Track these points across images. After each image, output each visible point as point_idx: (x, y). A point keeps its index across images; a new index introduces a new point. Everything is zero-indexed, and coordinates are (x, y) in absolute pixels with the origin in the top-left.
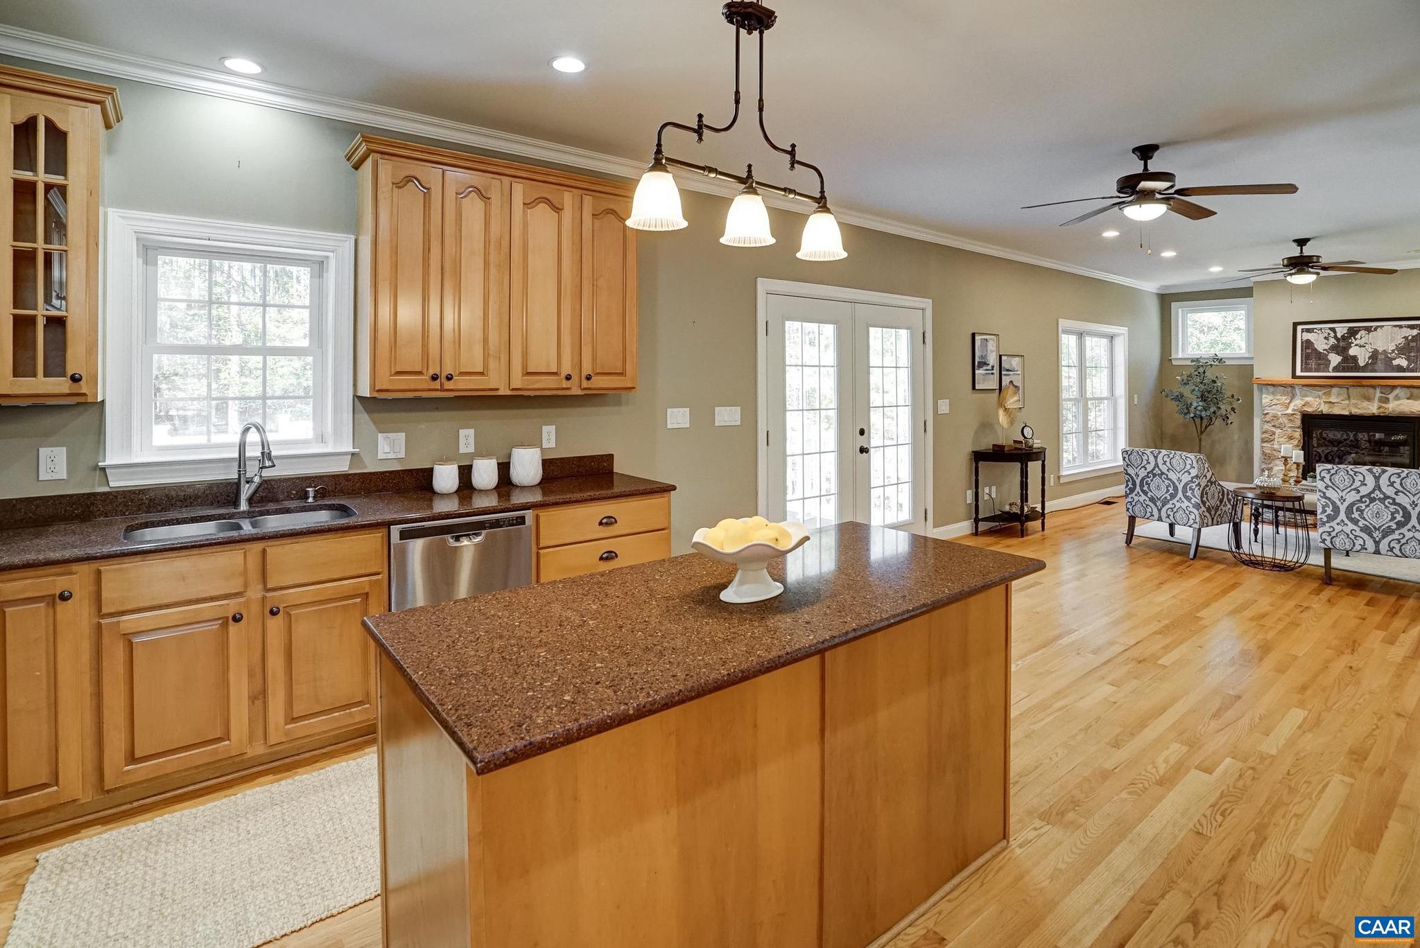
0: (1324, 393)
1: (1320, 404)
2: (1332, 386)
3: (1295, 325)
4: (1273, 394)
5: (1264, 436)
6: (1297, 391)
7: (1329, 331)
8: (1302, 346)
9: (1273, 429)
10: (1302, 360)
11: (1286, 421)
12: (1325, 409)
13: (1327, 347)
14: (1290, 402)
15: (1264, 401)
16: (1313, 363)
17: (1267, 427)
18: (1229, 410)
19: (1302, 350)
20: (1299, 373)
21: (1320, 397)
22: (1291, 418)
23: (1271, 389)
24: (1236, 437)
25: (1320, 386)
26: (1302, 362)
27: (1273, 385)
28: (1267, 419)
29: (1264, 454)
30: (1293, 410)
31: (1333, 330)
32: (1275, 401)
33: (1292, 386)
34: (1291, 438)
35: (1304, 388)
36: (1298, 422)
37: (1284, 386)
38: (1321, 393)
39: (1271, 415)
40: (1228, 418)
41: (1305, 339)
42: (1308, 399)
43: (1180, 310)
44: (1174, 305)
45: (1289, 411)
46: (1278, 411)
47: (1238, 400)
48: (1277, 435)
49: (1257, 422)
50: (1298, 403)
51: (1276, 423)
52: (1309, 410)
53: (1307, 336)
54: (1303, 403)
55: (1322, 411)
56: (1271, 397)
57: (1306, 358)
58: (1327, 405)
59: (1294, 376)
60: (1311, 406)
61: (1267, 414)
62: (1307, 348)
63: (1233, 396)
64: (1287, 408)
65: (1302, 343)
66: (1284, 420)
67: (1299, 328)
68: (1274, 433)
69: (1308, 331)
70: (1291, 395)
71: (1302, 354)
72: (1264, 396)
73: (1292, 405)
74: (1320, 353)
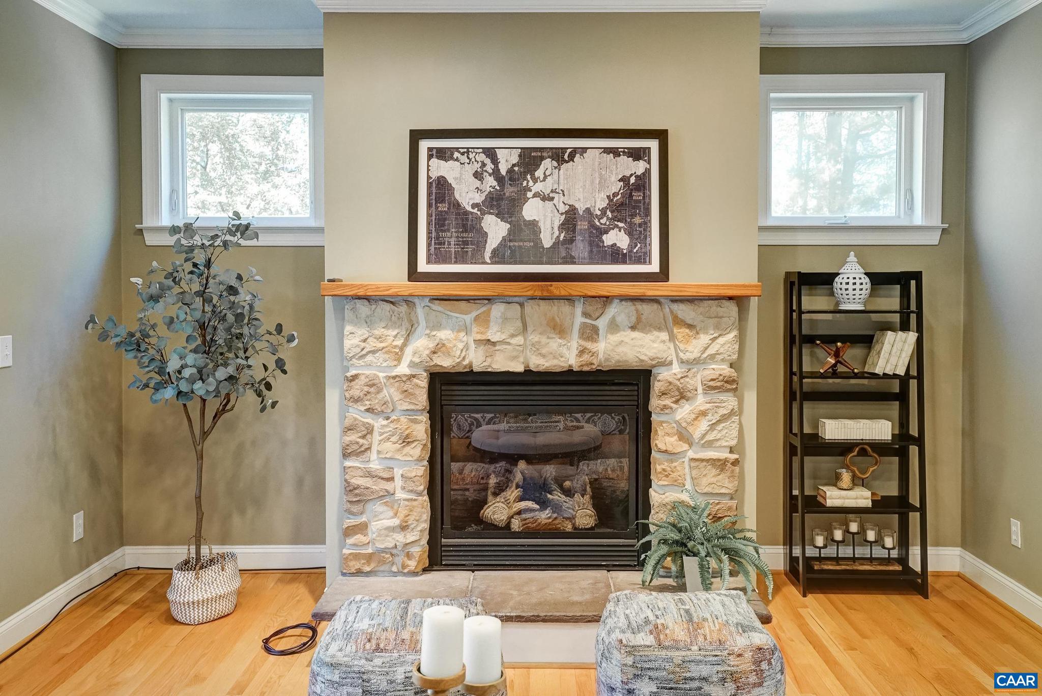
0: (476, 319)
1: (467, 347)
2: (489, 300)
3: (416, 136)
4: (369, 322)
5: (347, 439)
6: (420, 312)
7: (482, 157)
8: (429, 194)
9: (368, 419)
10: (429, 232)
11: (397, 396)
12: (478, 360)
13: (479, 198)
14: (405, 345)
15: (348, 343)
16: (452, 238)
17: (356, 413)
18: (272, 366)
19: (429, 205)
20: (423, 266)
21: (467, 330)
22: (407, 386)
23: (363, 308)
24: (290, 434)
25: (468, 300)
26: (429, 238)
27: (367, 298)
28: (356, 393)
29: (350, 489)
30: (412, 365)
31: (491, 153)
32: (372, 344)
33: (408, 301)
34: (407, 441)
35: (437, 306)
36: (422, 398)
37: (390, 300)
38: (468, 318)
39: (362, 380)
40: (269, 387)
41: (434, 175)
42: (444, 334)
43: (164, 97)
44: (148, 82)
45: (403, 369)
46: (381, 369)
47: (291, 339)
48: (376, 438)
49: (333, 397)
50: (421, 345)
51: (375, 403)
52: (446, 363)
53: (441, 168)
54: (432, 345)
55: (471, 365)
56: (362, 332)
57: (439, 223)
58: (481, 350)
59: (413, 274)
60: (448, 354)
61: (355, 377)
62: (440, 199)
63: (279, 329)
64: (399, 359)
65: (430, 185)
66: (391, 393)
67: (424, 145)
68: (369, 431)
69: (443, 154)
70: (406, 324)
71: (429, 215)
72: (348, 328)
73: (409, 350)
74: (466, 213)
